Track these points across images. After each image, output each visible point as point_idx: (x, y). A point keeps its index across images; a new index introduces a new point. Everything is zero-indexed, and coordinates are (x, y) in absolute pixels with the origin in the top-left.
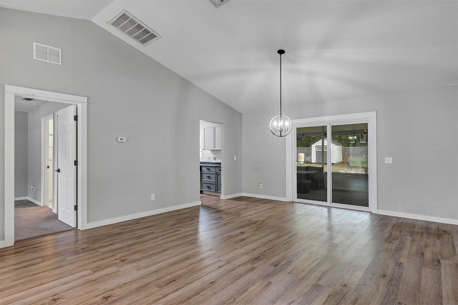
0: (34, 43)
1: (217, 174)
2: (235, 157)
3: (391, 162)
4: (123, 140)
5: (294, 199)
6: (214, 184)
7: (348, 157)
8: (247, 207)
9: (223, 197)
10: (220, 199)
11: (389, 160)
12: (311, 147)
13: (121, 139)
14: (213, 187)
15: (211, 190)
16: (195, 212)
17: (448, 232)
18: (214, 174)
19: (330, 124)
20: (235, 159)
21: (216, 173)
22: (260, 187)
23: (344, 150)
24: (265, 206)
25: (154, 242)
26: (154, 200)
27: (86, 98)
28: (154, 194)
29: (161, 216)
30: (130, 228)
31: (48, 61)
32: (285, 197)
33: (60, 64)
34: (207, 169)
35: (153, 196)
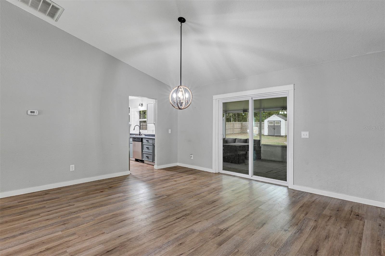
2: (170, 131)
3: (308, 137)
4: (34, 113)
5: (220, 170)
6: (151, 155)
8: (170, 178)
9: (156, 167)
11: (305, 135)
12: (264, 122)
13: (31, 112)
14: (150, 157)
15: (149, 159)
16: (117, 182)
17: (361, 217)
18: (151, 145)
19: (252, 98)
21: (153, 145)
22: (191, 158)
24: (188, 177)
25: (29, 220)
26: (73, 171)
28: (74, 165)
29: (80, 186)
30: (29, 200)
32: (212, 168)
34: (146, 141)
35: (72, 167)
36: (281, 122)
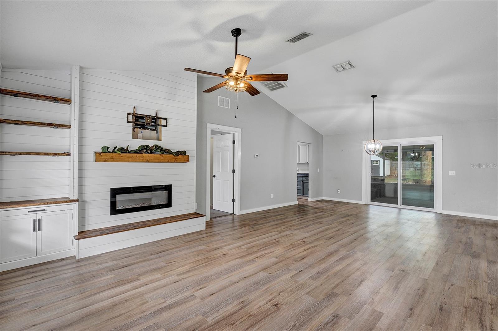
0: (219, 96)
1: (304, 182)
3: (455, 175)
4: (258, 156)
5: (368, 202)
6: (300, 190)
7: (395, 170)
9: (310, 199)
10: (307, 201)
11: (452, 173)
13: (256, 156)
19: (401, 144)
20: (318, 171)
22: (338, 193)
23: (391, 165)
26: (273, 199)
27: (240, 129)
28: (273, 194)
31: (224, 107)
32: (361, 200)
33: (229, 108)
35: (272, 196)
36: (380, 162)
